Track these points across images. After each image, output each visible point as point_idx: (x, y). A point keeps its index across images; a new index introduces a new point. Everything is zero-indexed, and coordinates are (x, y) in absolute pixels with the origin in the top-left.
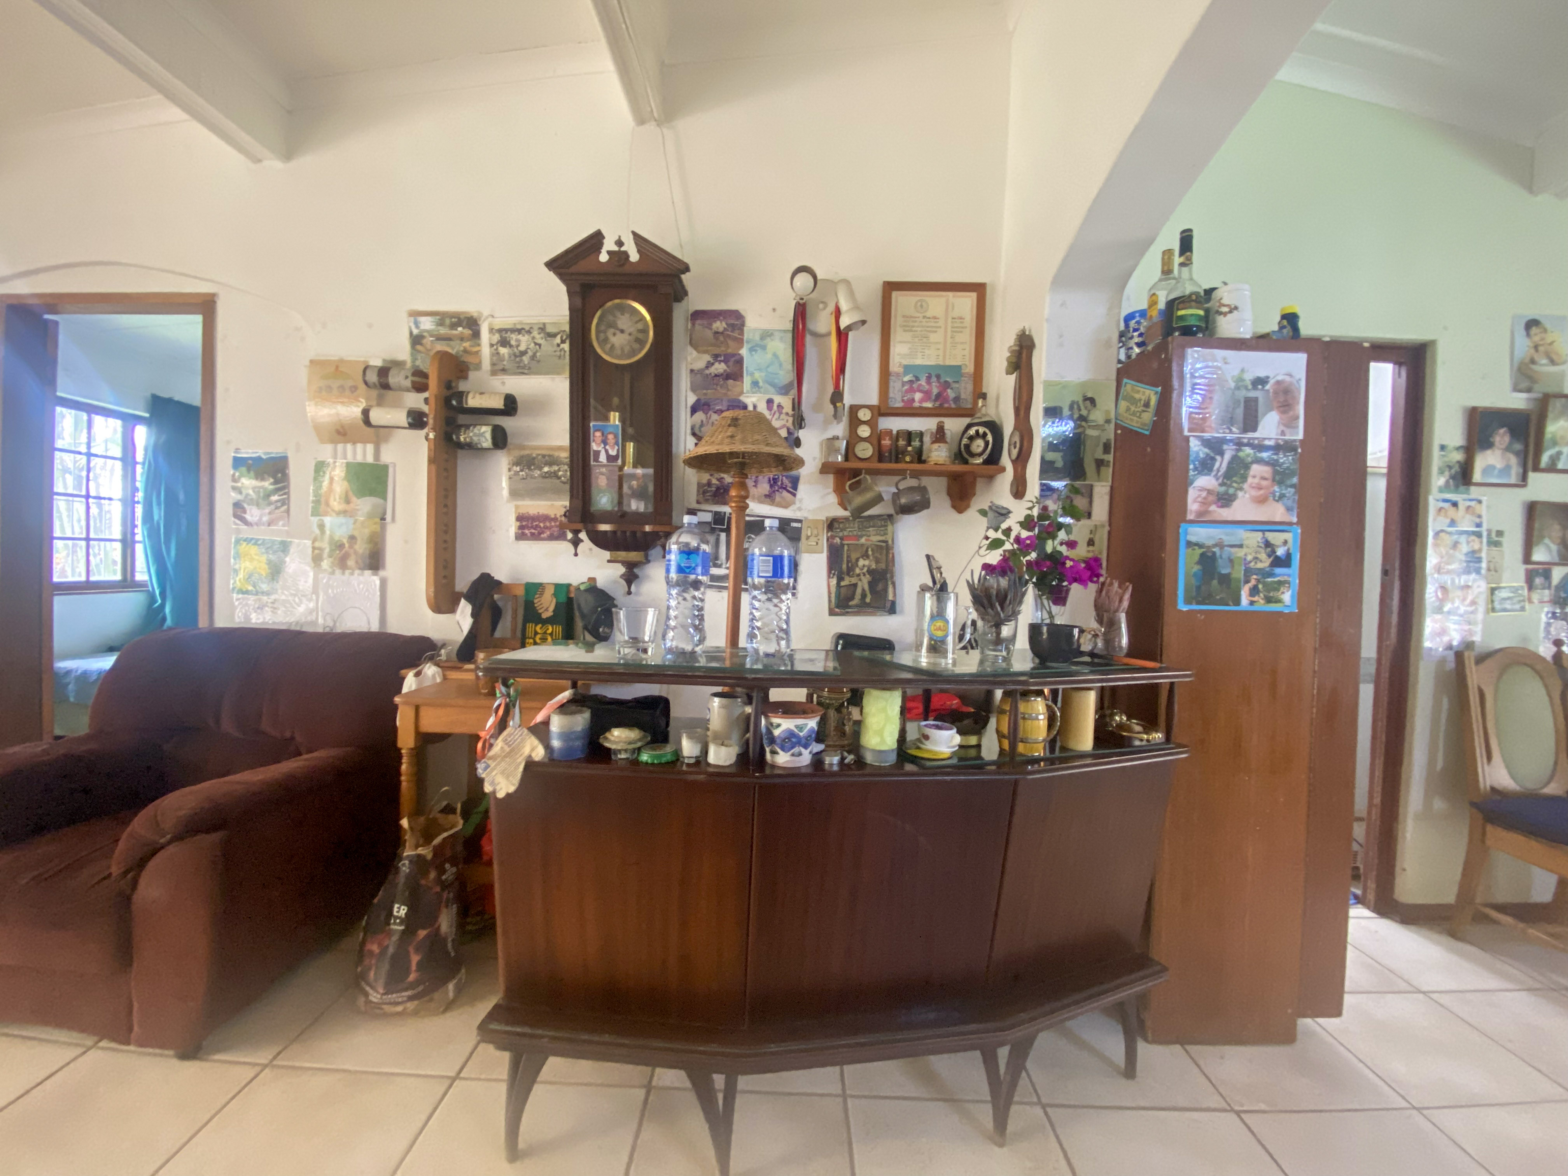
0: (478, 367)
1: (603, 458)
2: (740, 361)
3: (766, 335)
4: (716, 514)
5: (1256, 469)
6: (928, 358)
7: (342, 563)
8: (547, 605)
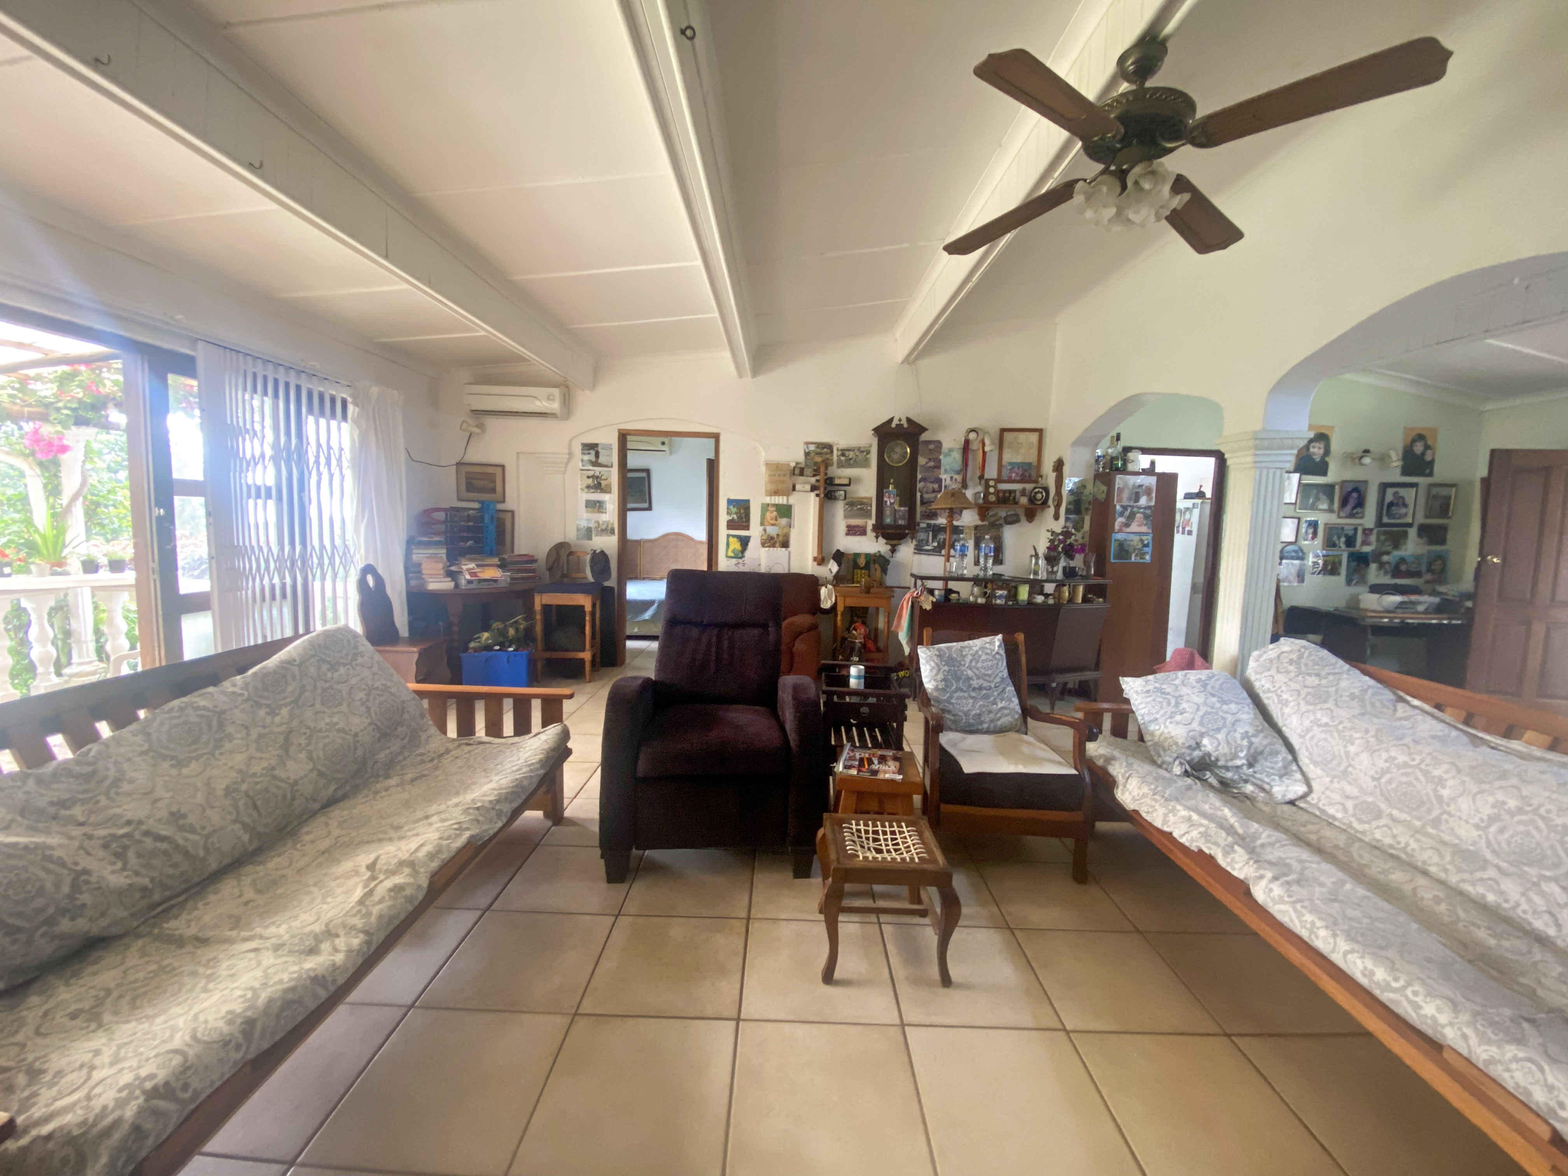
0: (832, 465)
1: (888, 503)
2: (940, 461)
3: (951, 450)
4: (928, 524)
5: (1138, 515)
6: (1018, 459)
7: (773, 546)
8: (862, 562)
